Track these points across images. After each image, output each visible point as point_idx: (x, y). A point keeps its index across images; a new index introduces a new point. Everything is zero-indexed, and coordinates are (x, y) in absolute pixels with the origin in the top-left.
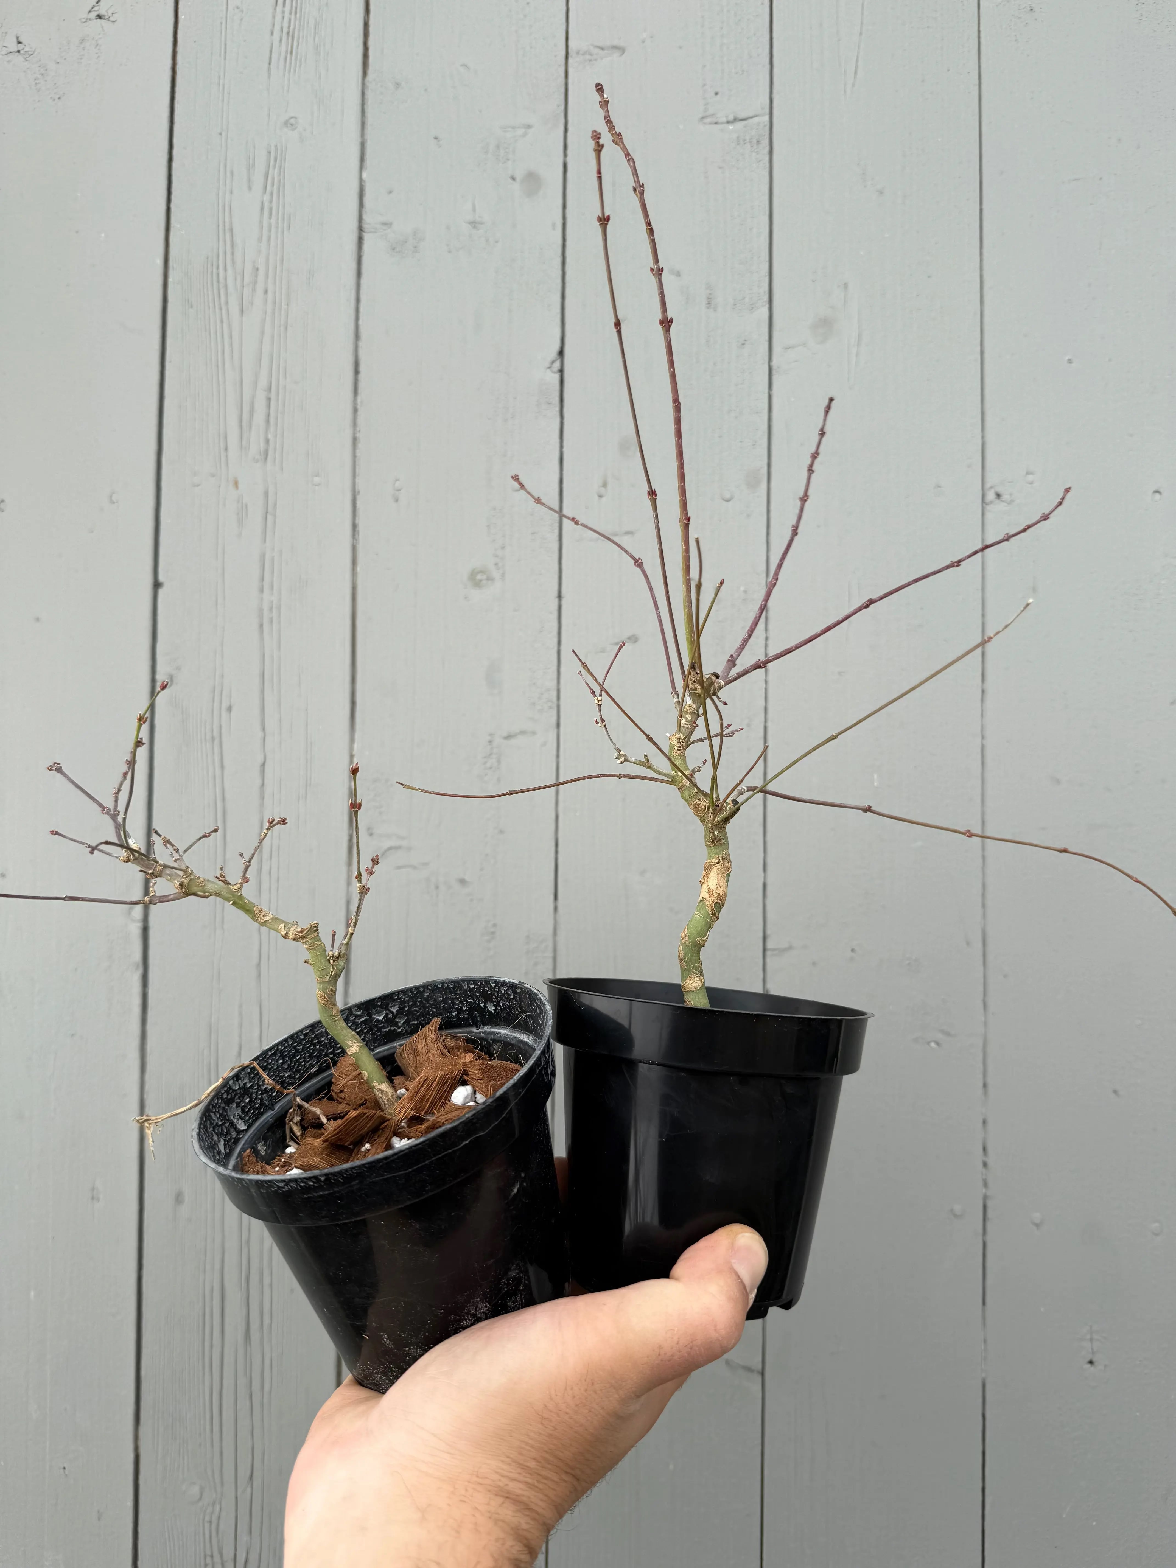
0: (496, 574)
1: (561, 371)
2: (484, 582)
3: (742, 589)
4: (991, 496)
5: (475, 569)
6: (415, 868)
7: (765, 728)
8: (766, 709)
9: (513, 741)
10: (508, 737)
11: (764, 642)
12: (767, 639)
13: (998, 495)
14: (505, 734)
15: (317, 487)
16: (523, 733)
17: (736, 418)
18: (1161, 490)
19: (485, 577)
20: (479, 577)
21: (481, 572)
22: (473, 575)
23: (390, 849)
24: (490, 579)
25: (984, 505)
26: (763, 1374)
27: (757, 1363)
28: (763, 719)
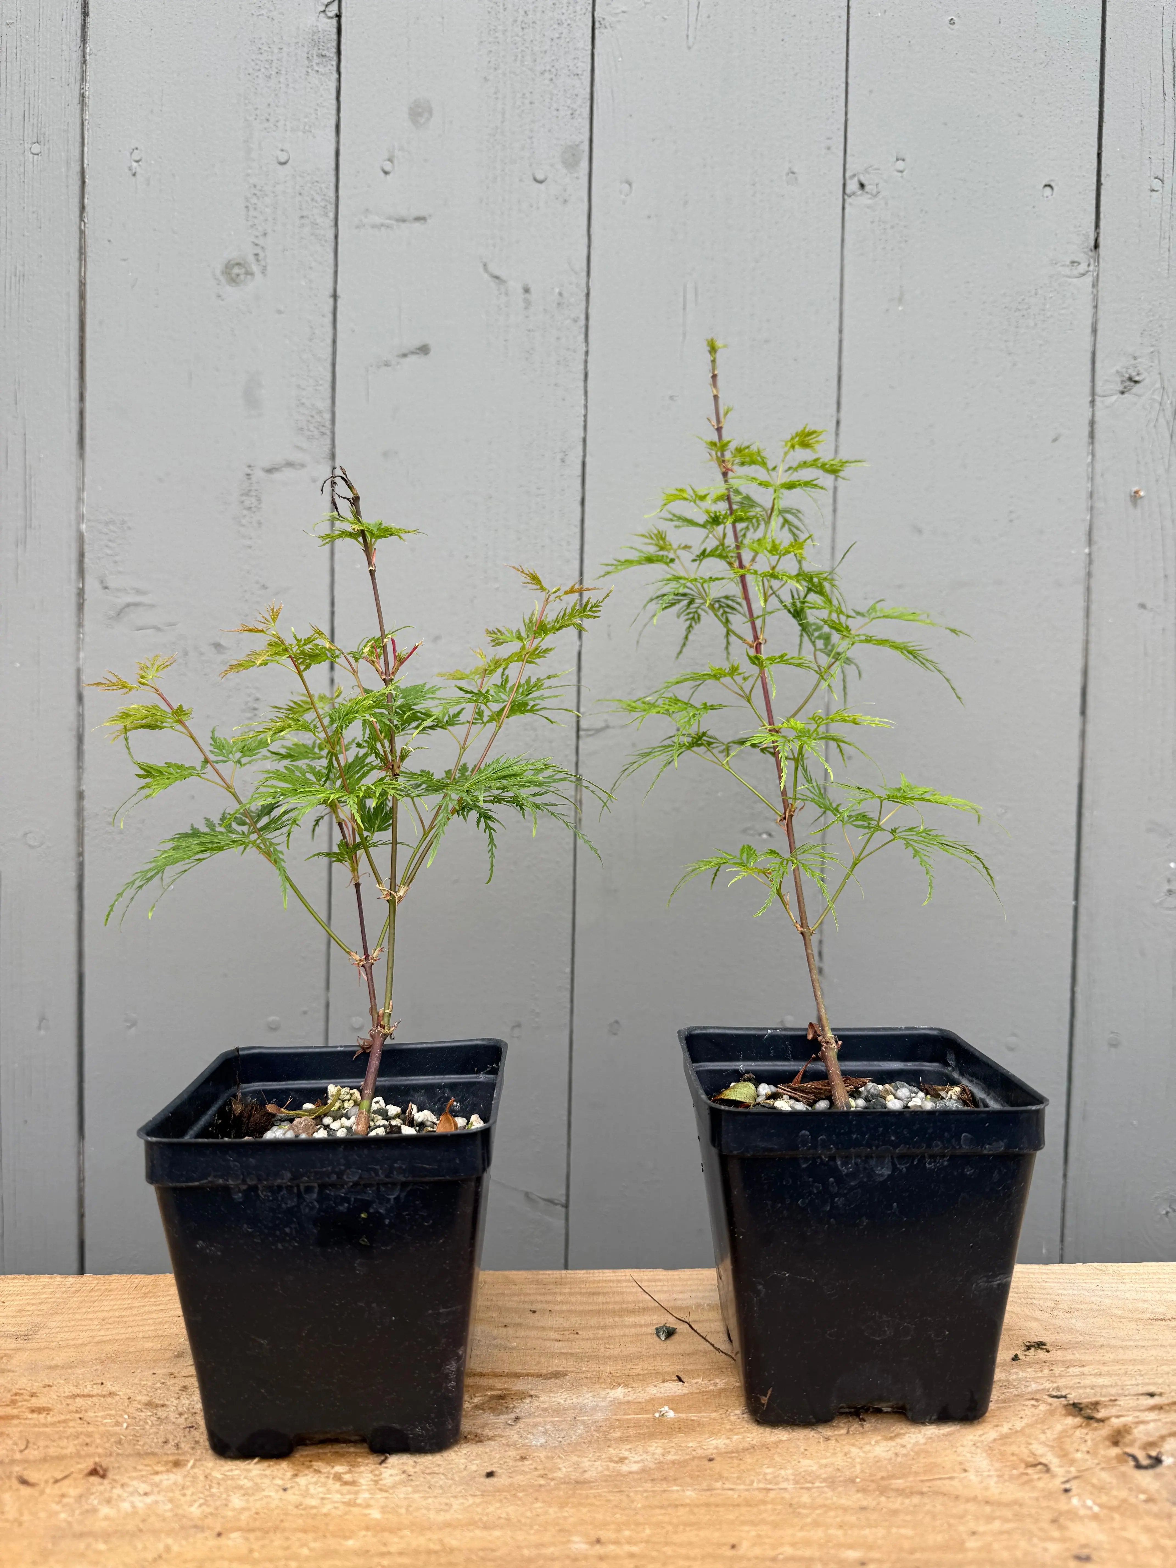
0: (255, 268)
1: (339, 16)
2: (242, 277)
3: (557, 290)
4: (852, 186)
5: (229, 262)
6: (158, 629)
7: (584, 464)
8: (584, 440)
9: (276, 476)
10: (269, 471)
11: (583, 357)
12: (587, 353)
13: (862, 186)
14: (268, 465)
15: (36, 157)
16: (290, 464)
17: (551, 80)
18: (1053, 184)
19: (243, 271)
20: (236, 270)
21: (238, 264)
22: (228, 267)
23: (128, 605)
24: (251, 274)
25: (846, 197)
26: (566, 1206)
27: (559, 1194)
28: (581, 453)
